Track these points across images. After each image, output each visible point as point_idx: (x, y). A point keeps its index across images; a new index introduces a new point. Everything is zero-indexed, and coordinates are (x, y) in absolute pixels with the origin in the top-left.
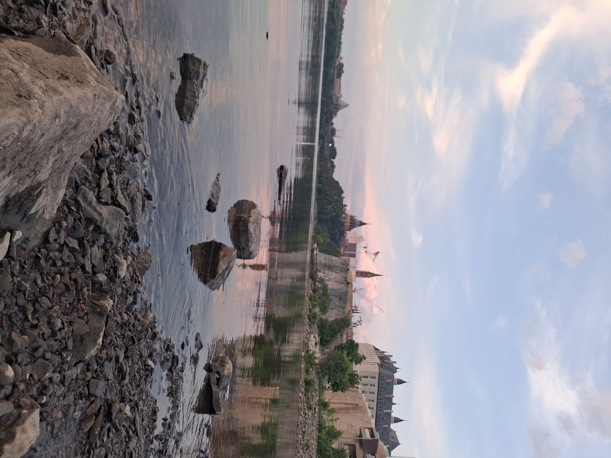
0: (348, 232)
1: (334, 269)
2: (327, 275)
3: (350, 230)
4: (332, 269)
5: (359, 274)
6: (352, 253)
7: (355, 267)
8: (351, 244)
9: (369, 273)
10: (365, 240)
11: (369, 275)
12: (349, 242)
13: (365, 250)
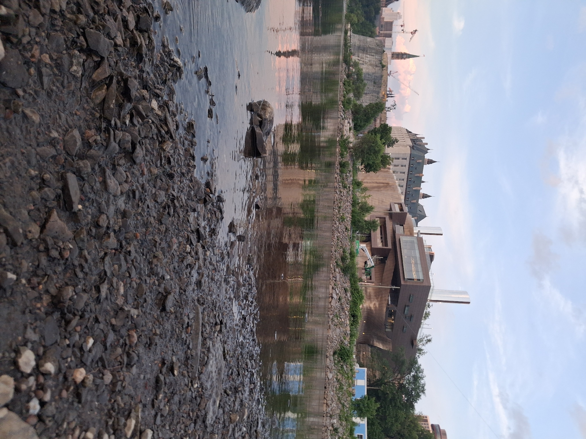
0: (384, 8)
1: (368, 51)
2: (361, 58)
3: (386, 6)
4: (367, 51)
5: (395, 56)
6: (388, 32)
7: (391, 49)
8: (387, 23)
9: (405, 54)
10: (402, 17)
11: (405, 56)
12: (385, 20)
13: (402, 28)
